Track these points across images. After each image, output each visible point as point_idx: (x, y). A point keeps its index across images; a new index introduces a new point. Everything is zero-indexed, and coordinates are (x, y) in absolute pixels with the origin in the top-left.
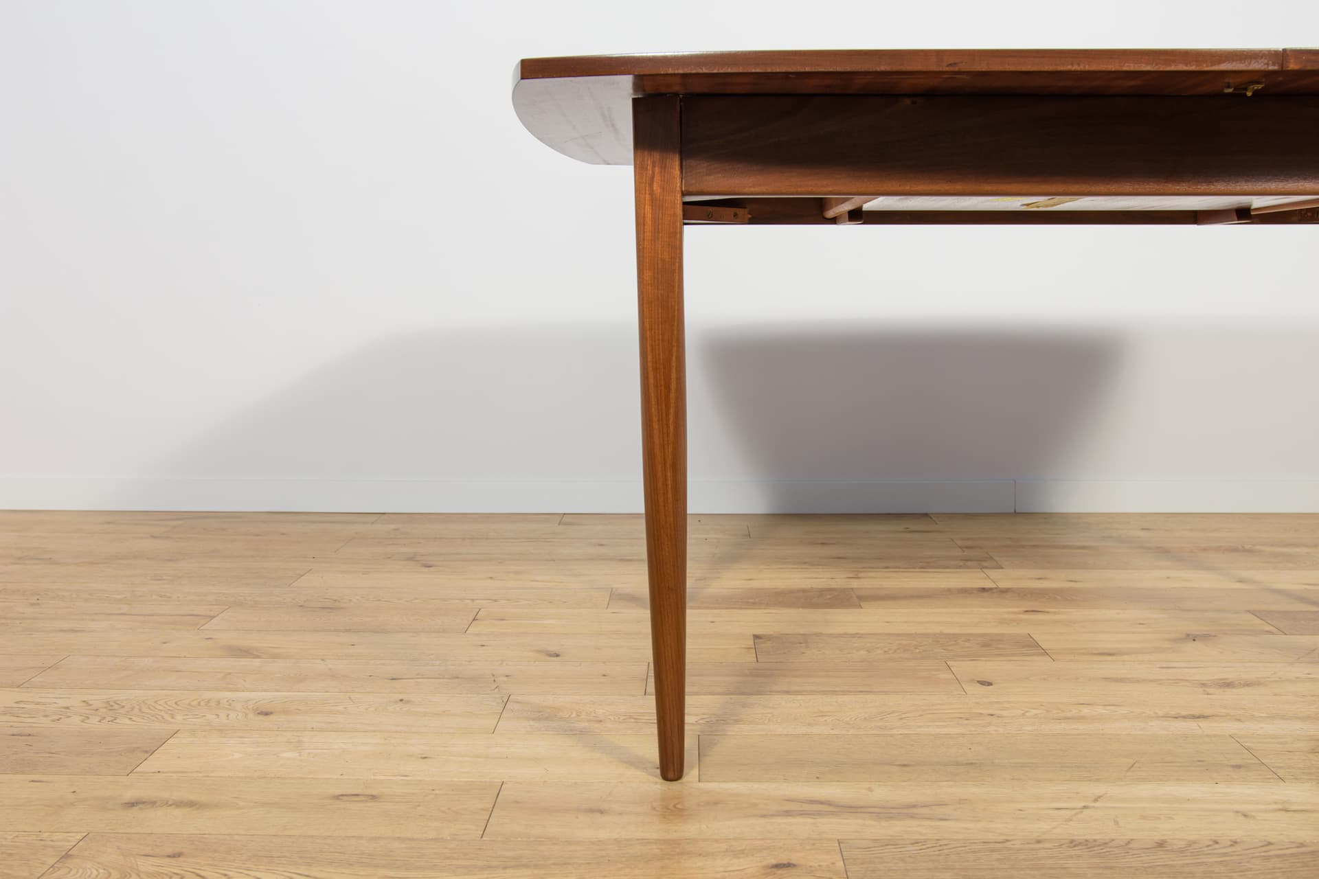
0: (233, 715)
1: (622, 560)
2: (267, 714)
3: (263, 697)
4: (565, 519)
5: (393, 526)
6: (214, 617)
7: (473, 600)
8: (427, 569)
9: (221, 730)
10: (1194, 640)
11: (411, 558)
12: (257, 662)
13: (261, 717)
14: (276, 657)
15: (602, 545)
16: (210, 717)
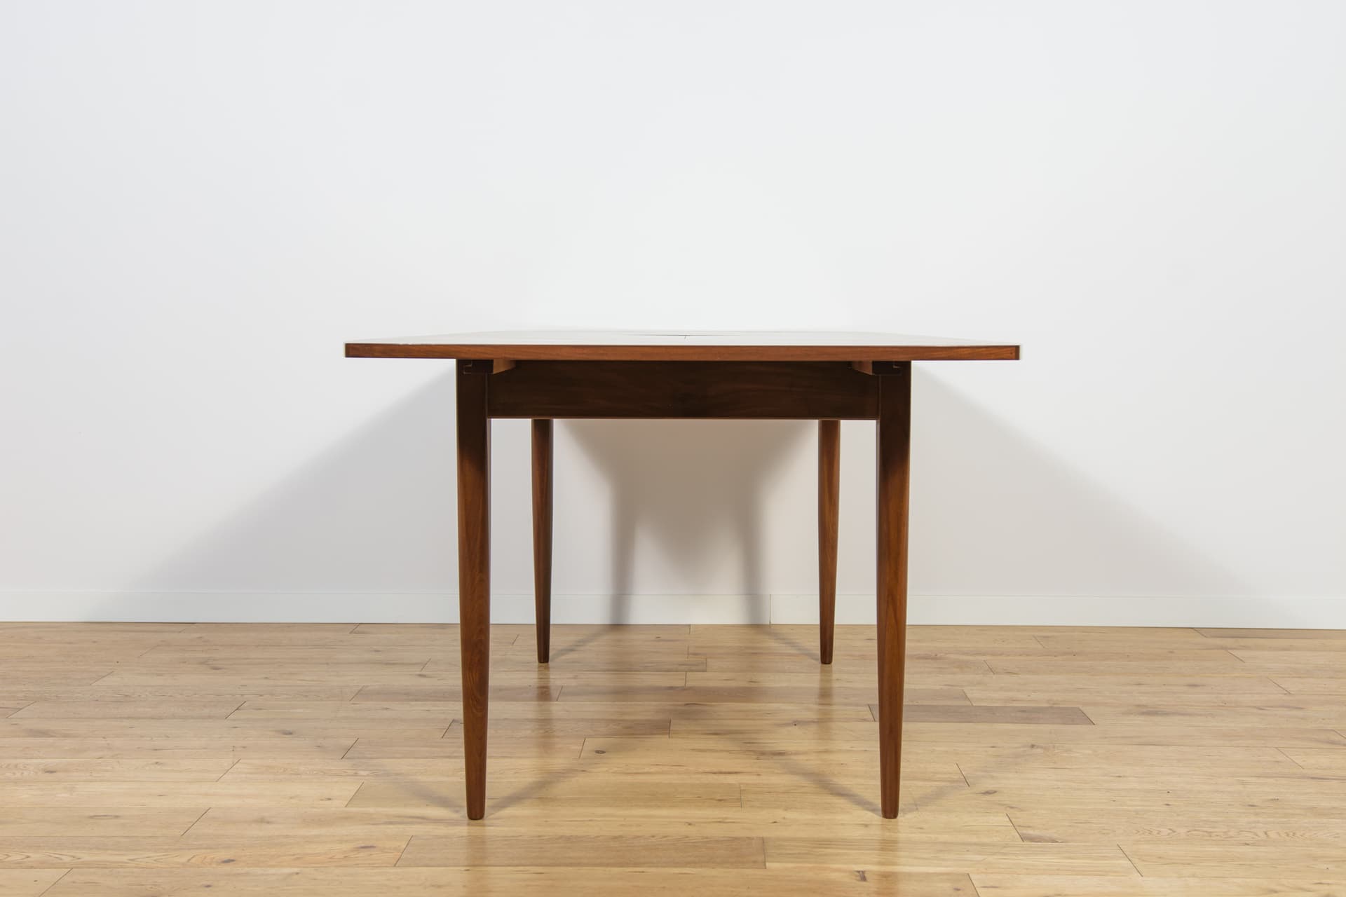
0: (26, 773)
1: (387, 664)
2: (52, 772)
3: (51, 762)
4: (359, 629)
5: (198, 635)
6: (21, 709)
7: (242, 695)
8: (214, 671)
9: (16, 783)
10: (795, 725)
11: (204, 663)
12: (51, 740)
13: (47, 774)
14: (66, 736)
15: (378, 651)
16: (8, 774)
